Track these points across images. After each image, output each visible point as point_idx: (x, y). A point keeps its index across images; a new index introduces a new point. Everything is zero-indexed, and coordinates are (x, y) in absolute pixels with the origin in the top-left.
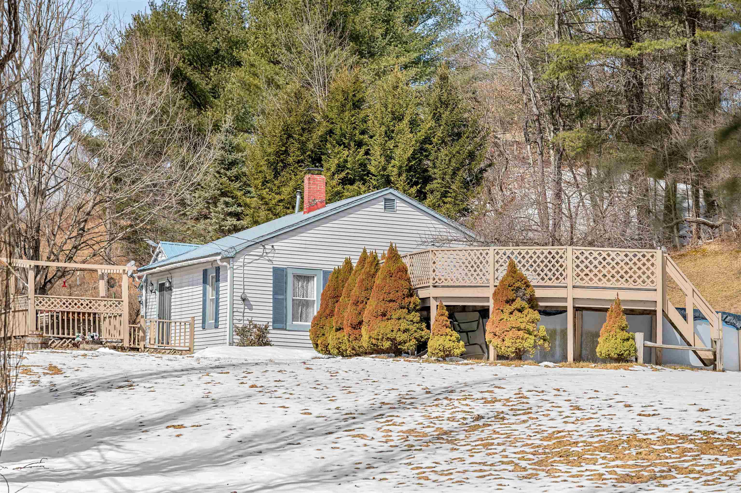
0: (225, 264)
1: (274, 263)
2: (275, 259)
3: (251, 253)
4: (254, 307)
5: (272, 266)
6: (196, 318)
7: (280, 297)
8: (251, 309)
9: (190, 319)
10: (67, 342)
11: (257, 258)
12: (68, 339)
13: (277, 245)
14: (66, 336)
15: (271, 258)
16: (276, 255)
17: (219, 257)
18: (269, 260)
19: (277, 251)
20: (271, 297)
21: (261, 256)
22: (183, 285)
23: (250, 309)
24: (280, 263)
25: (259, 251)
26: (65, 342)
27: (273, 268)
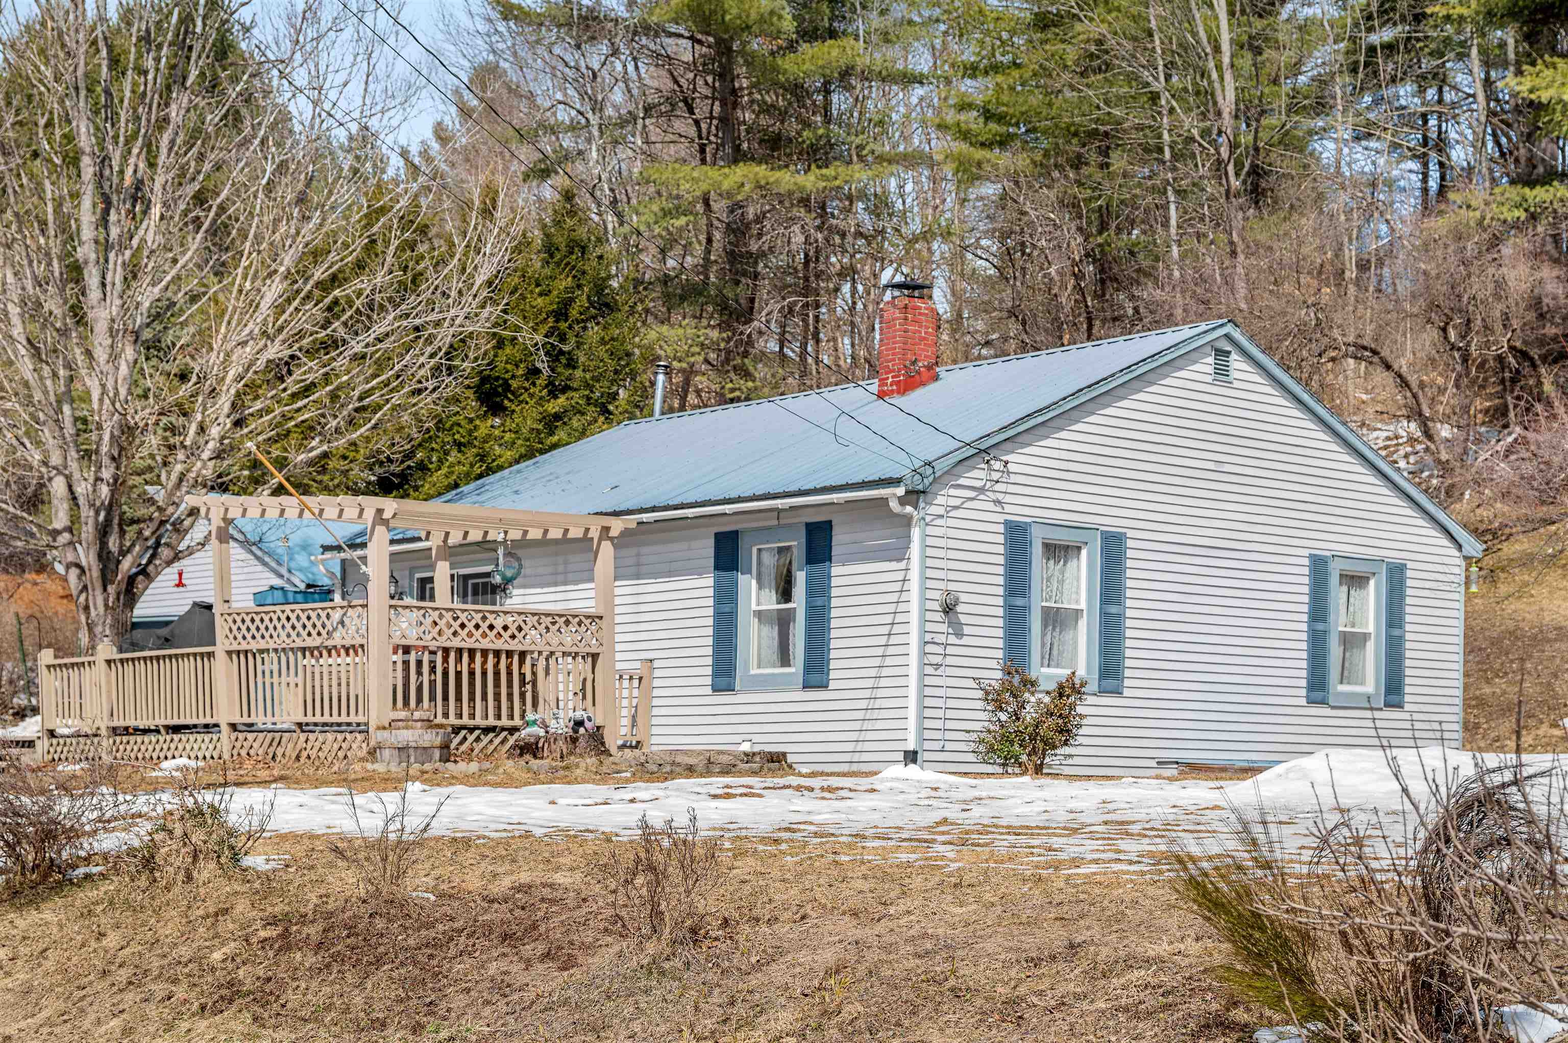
0: (909, 509)
1: (1008, 508)
2: (1008, 499)
3: (961, 481)
4: (966, 630)
5: (1001, 518)
6: (656, 664)
7: (1019, 602)
8: (959, 634)
9: (638, 665)
10: (471, 738)
11: (972, 494)
12: (471, 730)
13: (1017, 459)
14: (466, 721)
15: (1000, 497)
16: (1011, 489)
17: (900, 491)
18: (998, 502)
19: (1013, 479)
20: (1000, 601)
21: (981, 490)
22: (570, 576)
23: (956, 635)
24: (1018, 512)
25: (977, 476)
26: (465, 739)
27: (1007, 523)
